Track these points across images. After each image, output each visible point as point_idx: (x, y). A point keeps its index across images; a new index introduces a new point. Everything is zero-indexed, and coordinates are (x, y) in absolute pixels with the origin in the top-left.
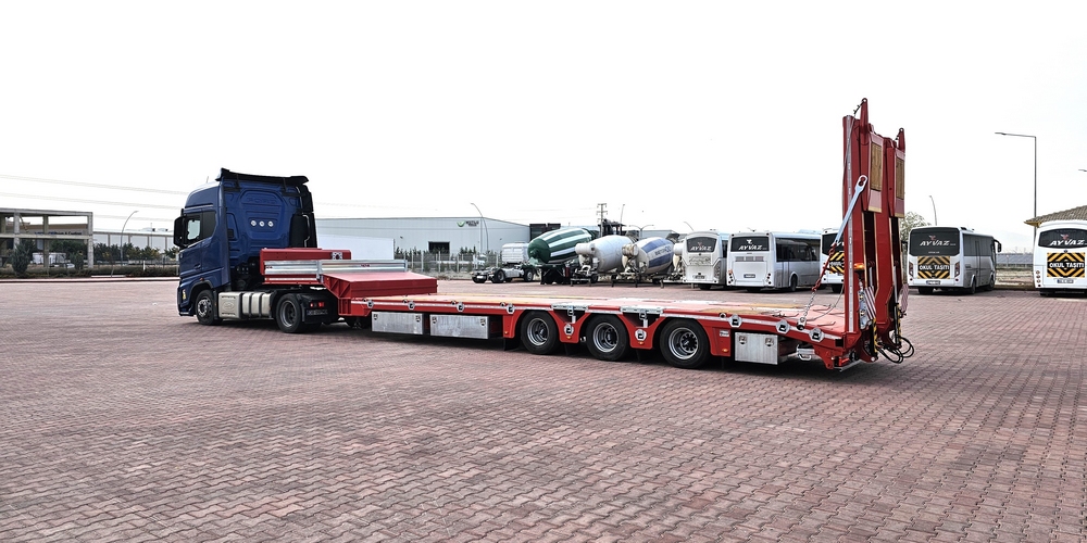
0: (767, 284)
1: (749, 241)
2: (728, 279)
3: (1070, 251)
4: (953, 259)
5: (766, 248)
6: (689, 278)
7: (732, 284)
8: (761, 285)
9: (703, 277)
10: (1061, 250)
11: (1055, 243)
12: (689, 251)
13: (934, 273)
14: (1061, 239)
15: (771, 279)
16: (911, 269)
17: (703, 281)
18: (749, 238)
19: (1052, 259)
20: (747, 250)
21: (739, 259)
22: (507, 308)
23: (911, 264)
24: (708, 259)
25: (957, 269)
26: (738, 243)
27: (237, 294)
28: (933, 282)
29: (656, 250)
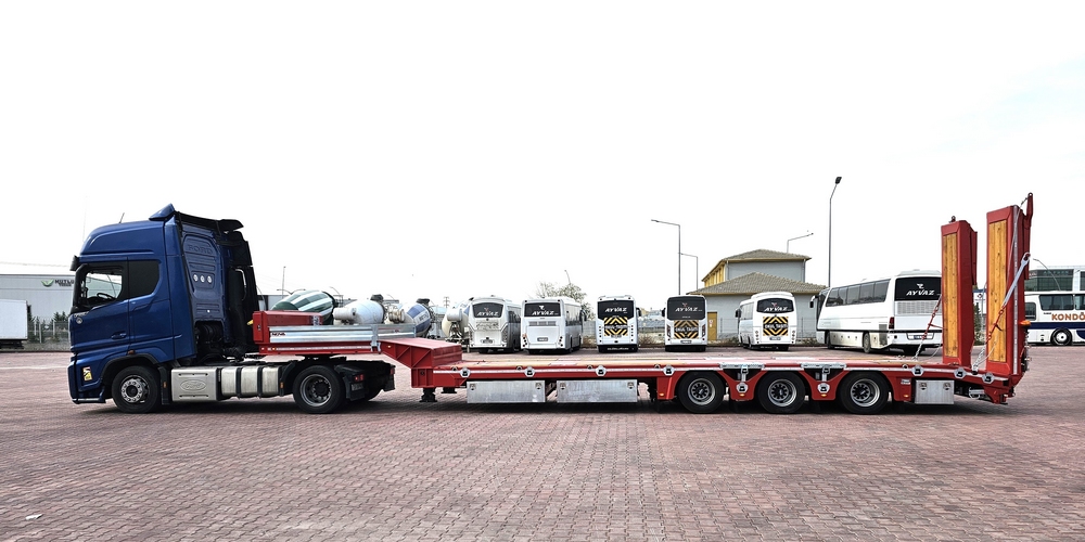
0: (559, 346)
1: (542, 307)
2: (522, 343)
3: (779, 315)
4: (702, 322)
5: (558, 313)
6: (477, 342)
7: (527, 347)
8: (554, 347)
9: (491, 341)
10: (773, 315)
11: (768, 309)
12: (476, 316)
13: (686, 334)
14: (772, 306)
15: (563, 342)
16: (669, 331)
17: (490, 345)
18: (541, 304)
19: (767, 322)
20: (540, 315)
21: (533, 324)
22: (664, 370)
23: (668, 327)
24: (496, 324)
25: (704, 330)
26: (531, 309)
27: (212, 371)
28: (686, 341)
29: (420, 315)
